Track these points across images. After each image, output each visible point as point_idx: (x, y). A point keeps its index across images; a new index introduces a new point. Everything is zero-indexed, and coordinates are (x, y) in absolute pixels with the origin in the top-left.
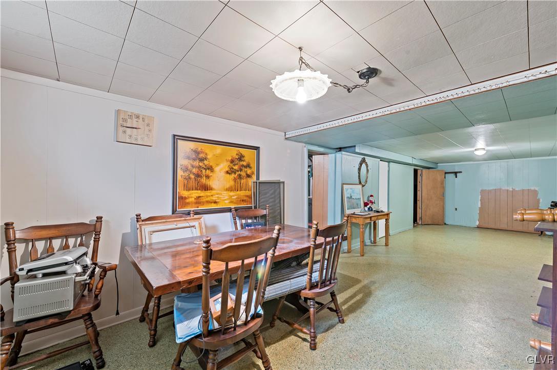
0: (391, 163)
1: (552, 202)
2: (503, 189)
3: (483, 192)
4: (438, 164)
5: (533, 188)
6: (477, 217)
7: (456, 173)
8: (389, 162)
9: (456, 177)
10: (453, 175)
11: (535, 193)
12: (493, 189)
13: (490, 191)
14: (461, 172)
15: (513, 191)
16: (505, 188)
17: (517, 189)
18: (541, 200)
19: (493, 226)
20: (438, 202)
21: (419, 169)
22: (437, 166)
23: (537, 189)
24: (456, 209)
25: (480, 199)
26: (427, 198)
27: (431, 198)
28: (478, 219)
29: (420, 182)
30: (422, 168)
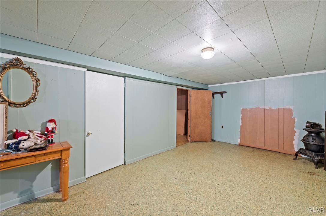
0: (126, 78)
1: (308, 122)
2: (261, 108)
3: (243, 110)
4: (209, 86)
5: (288, 107)
6: (239, 135)
7: (222, 93)
8: (125, 77)
9: (222, 97)
10: (219, 95)
11: (291, 111)
12: (252, 108)
13: (249, 110)
14: (226, 92)
15: (270, 109)
16: (262, 107)
17: (273, 108)
18: (296, 120)
19: (252, 145)
20: (206, 120)
21: (189, 90)
22: (208, 87)
23: (292, 108)
24: (222, 126)
25: (241, 117)
26: (196, 117)
27: (199, 117)
28: (240, 137)
29: (189, 102)
30: (191, 89)
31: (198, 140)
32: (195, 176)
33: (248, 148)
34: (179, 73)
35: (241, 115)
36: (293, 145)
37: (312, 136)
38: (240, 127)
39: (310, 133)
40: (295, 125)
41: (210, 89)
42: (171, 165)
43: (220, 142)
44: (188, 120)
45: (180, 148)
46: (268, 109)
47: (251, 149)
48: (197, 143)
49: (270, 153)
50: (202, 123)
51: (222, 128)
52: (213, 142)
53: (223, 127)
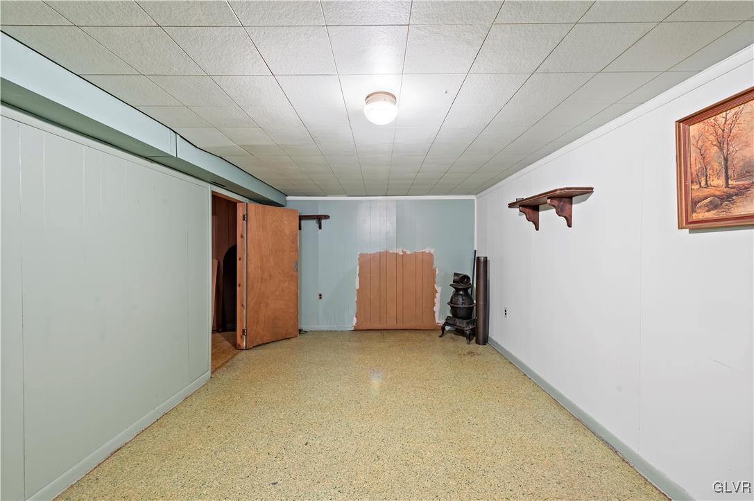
1: (456, 274)
2: (391, 252)
3: (362, 258)
4: (288, 198)
5: (427, 251)
6: (354, 309)
7: (319, 218)
9: (320, 228)
10: (314, 223)
11: (430, 255)
12: (377, 253)
13: (373, 257)
14: (328, 217)
15: (404, 255)
16: (393, 250)
17: (408, 253)
18: (437, 273)
20: (286, 285)
21: (240, 202)
22: (286, 201)
23: (432, 251)
24: (320, 295)
25: (358, 272)
26: (262, 278)
27: (270, 276)
28: (357, 313)
29: (242, 237)
30: (247, 201)
31: (266, 340)
32: (320, 444)
33: (373, 333)
34: (241, 146)
35: (358, 268)
36: (434, 312)
37: (461, 294)
38: (356, 292)
39: (457, 290)
40: (436, 280)
41: (289, 206)
42: (232, 442)
43: (314, 331)
44: (238, 288)
45: (224, 375)
46: (402, 254)
47: (378, 334)
48: (264, 346)
49: (407, 334)
50: (277, 293)
51: (320, 298)
52: (302, 336)
53: (323, 296)
